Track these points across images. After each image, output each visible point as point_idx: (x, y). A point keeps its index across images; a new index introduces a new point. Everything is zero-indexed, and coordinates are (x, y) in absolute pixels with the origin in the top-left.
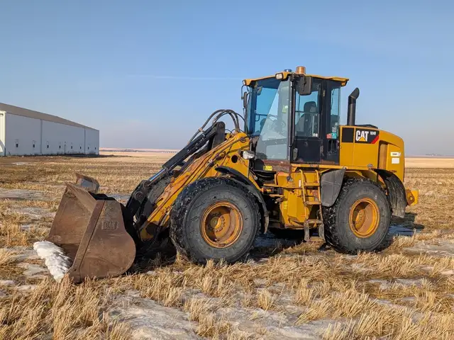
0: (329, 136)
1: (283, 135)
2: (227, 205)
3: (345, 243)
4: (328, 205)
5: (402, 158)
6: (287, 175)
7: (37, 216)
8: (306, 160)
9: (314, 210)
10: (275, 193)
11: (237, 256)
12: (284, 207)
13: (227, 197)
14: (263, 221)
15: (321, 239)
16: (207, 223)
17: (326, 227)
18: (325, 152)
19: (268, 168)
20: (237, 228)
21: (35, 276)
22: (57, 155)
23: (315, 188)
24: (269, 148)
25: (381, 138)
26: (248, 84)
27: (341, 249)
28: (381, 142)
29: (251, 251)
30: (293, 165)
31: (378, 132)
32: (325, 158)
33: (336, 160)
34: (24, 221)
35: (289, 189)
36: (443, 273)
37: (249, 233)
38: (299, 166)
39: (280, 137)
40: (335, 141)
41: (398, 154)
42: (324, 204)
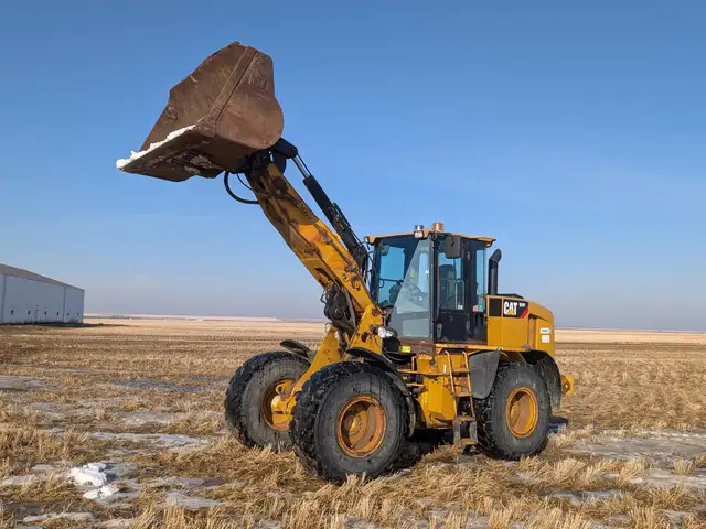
0: (475, 309)
1: (424, 306)
2: (366, 399)
3: (502, 445)
4: (482, 397)
5: (552, 335)
6: (431, 358)
7: (57, 415)
8: (452, 338)
9: (463, 404)
10: (412, 381)
11: (379, 469)
12: (424, 400)
13: (368, 388)
14: (408, 421)
15: (473, 440)
16: (342, 427)
17: (480, 423)
18: (472, 329)
19: (406, 349)
20: (379, 431)
21: (114, 505)
22: (26, 324)
23: (463, 375)
24: (405, 323)
25: (531, 310)
26: (372, 241)
27: (496, 453)
28: (531, 316)
29: (395, 462)
30: (438, 345)
31: (527, 303)
32: (472, 337)
33: (483, 339)
34: (42, 422)
35: (430, 377)
36: (633, 481)
37: (394, 436)
38: (445, 346)
39: (418, 309)
40: (481, 315)
41: (549, 331)
42: (476, 395)
